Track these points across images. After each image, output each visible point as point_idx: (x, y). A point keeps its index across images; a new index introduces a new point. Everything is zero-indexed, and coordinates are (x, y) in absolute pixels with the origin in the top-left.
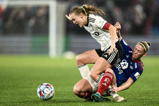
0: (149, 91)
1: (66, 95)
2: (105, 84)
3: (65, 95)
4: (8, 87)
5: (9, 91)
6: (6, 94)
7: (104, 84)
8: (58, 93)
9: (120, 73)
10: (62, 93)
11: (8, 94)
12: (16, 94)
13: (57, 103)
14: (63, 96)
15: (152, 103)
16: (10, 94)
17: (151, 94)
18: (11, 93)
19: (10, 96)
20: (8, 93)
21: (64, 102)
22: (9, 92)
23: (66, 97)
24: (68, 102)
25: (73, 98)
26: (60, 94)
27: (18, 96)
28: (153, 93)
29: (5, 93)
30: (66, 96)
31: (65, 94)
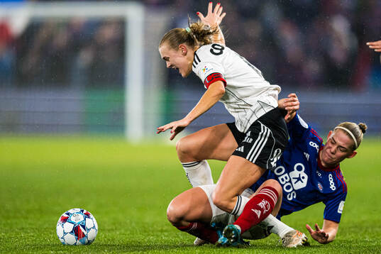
0: (363, 222)
1: (166, 231)
2: (258, 213)
3: (162, 231)
4: (28, 212)
5: (29, 221)
6: (23, 229)
7: (256, 211)
8: (146, 226)
9: (290, 197)
10: (155, 226)
11: (27, 229)
12: (47, 228)
13: (145, 250)
14: (159, 233)
15: (370, 249)
16: (33, 229)
17: (367, 228)
18: (34, 227)
19: (32, 234)
20: (28, 226)
21: (161, 247)
22: (30, 224)
23: (167, 236)
24: (171, 248)
25: (181, 237)
26: (150, 229)
27: (51, 233)
28: (372, 228)
29: (19, 227)
30: (166, 234)
31: (164, 229)
